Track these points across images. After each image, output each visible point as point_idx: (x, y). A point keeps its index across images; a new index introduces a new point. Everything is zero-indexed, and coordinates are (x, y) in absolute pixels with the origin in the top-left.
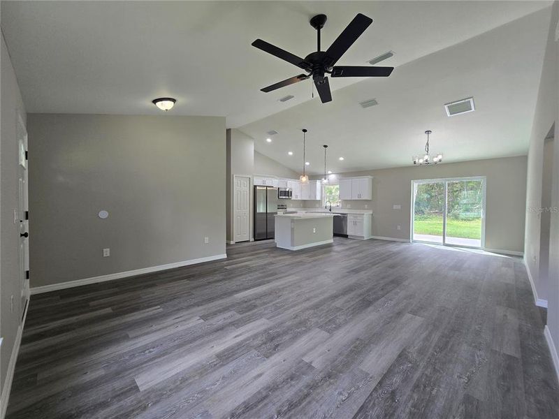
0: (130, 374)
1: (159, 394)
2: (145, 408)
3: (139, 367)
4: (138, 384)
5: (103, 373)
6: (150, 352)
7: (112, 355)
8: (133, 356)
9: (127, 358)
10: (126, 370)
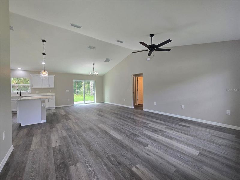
0: (197, 158)
1: (196, 148)
2: (203, 149)
3: (191, 156)
4: (198, 154)
5: (204, 167)
6: (181, 156)
7: (194, 170)
8: (188, 161)
9: (190, 163)
10: (196, 160)
